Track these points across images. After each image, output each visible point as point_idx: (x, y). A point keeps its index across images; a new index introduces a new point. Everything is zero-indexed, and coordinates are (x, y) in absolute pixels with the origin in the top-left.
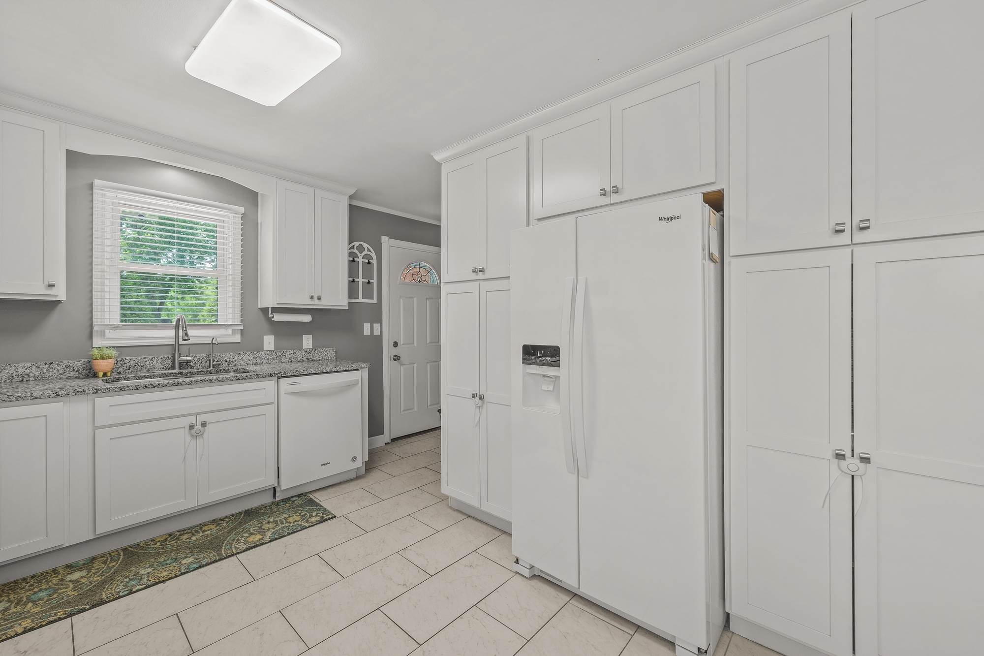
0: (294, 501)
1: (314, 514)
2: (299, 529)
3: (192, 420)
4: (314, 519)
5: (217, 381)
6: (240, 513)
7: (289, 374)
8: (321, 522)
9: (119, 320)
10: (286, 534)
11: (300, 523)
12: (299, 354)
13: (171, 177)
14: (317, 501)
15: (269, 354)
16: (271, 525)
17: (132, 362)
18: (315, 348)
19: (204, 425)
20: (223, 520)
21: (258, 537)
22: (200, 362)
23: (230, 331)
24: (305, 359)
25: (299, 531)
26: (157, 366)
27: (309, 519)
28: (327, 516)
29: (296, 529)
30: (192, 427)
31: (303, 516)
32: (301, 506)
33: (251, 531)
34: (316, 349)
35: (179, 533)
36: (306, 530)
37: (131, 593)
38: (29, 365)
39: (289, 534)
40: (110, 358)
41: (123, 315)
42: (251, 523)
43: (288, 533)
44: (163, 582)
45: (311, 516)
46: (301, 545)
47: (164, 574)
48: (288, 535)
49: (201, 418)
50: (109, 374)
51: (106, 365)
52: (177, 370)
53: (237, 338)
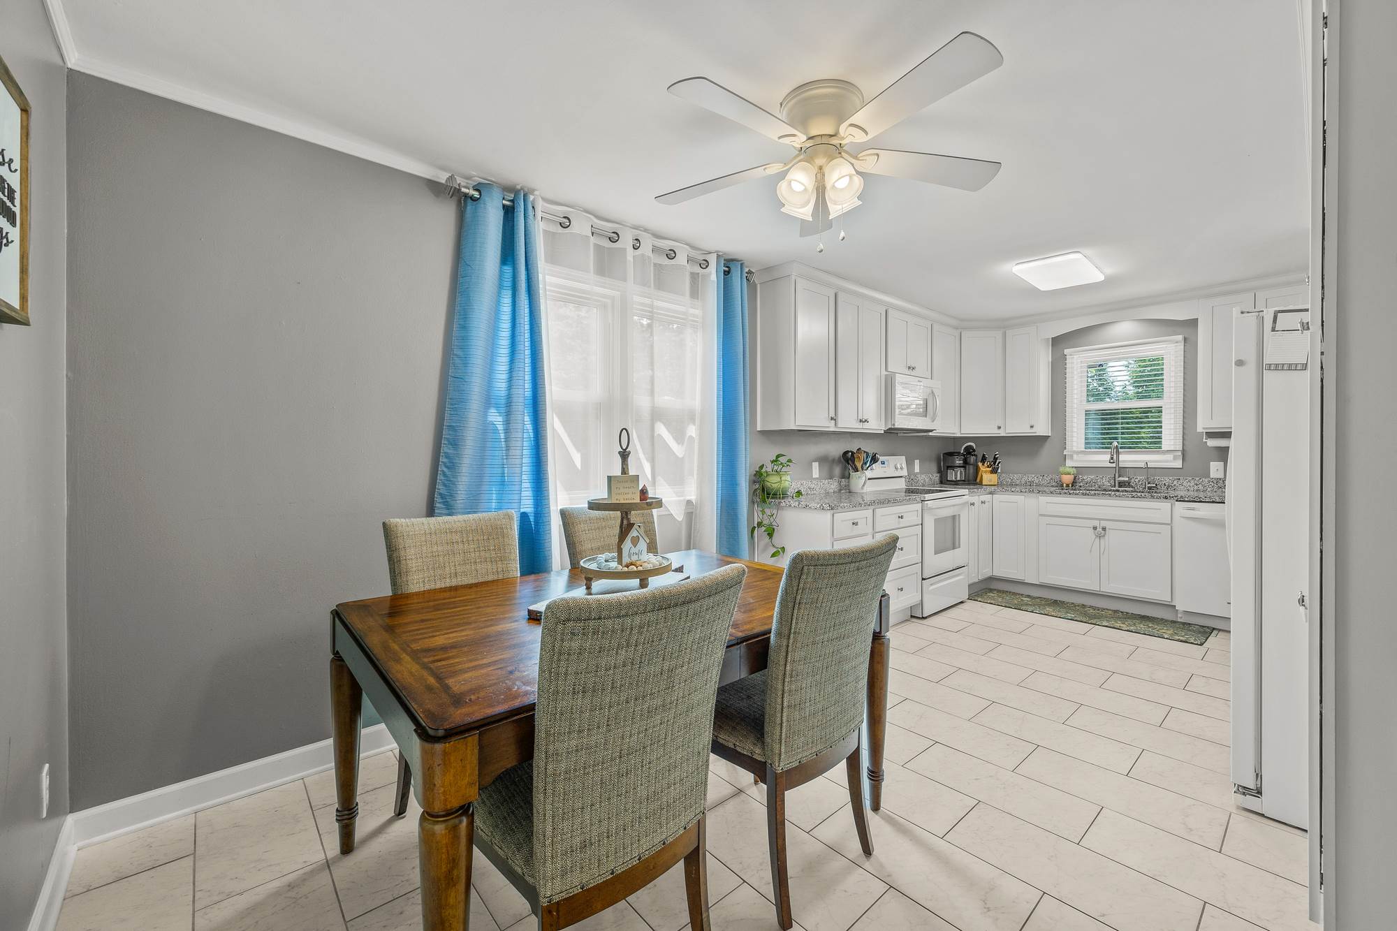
0: (1193, 627)
3: (1096, 523)
4: (1178, 638)
5: (1115, 496)
7: (1186, 499)
9: (1083, 446)
13: (1126, 329)
14: (1213, 635)
15: (1215, 482)
19: (1104, 529)
20: (1122, 613)
23: (1170, 457)
26: (1106, 483)
27: (1176, 636)
28: (1194, 641)
30: (1095, 528)
31: (1176, 633)
32: (1191, 630)
33: (1126, 622)
37: (1031, 612)
40: (1069, 474)
41: (1086, 443)
42: (1135, 620)
44: (1048, 615)
45: (1181, 636)
49: (1104, 524)
50: (1070, 485)
51: (1067, 479)
52: (1117, 488)
53: (1178, 464)
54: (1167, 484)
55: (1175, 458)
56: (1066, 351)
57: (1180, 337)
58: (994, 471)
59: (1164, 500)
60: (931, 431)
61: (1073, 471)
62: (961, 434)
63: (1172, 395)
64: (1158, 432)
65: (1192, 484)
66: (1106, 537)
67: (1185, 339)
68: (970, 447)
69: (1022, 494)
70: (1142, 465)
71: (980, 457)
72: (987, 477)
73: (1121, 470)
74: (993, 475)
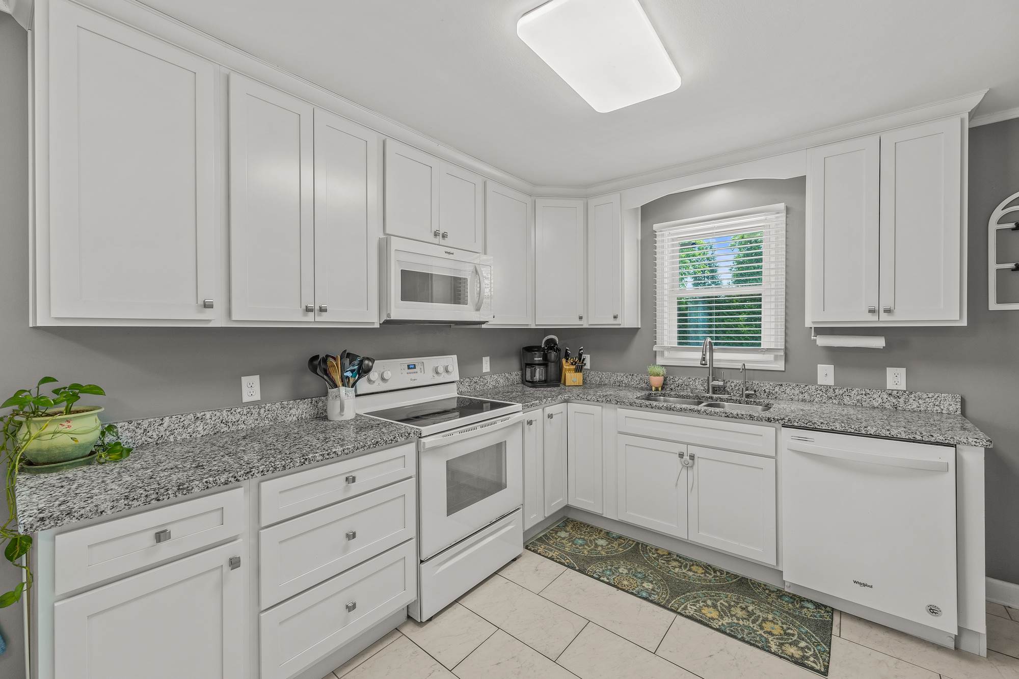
0: (804, 607)
1: (803, 644)
2: (760, 645)
3: (683, 448)
4: (792, 650)
5: (705, 413)
6: (736, 576)
7: (796, 424)
8: (796, 662)
9: (675, 341)
10: (740, 637)
11: (770, 639)
12: (875, 396)
13: (721, 196)
14: (835, 630)
15: (824, 391)
16: (740, 613)
17: (680, 380)
18: (910, 391)
19: (692, 457)
20: (715, 572)
21: (715, 614)
22: (737, 388)
23: (770, 357)
24: (887, 405)
25: (758, 647)
27: (787, 645)
28: (814, 662)
29: (756, 641)
30: (681, 455)
31: (786, 634)
32: (804, 620)
33: (718, 604)
34: (911, 393)
35: (675, 557)
36: (767, 654)
37: (598, 579)
38: (622, 374)
39: (742, 640)
40: (658, 375)
41: (679, 338)
42: (730, 594)
43: (742, 637)
44: (618, 588)
45: (795, 644)
46: (737, 665)
47: (625, 583)
48: (740, 640)
49: (692, 450)
50: (660, 389)
51: (656, 381)
52: (710, 394)
53: (780, 366)
54: (767, 391)
55: (776, 358)
56: (656, 227)
57: (782, 206)
58: (579, 369)
59: (767, 423)
60: (484, 323)
61: (662, 371)
62: (537, 325)
63: (773, 279)
64: (757, 326)
65: (797, 392)
66: (695, 467)
67: (788, 210)
68: (552, 340)
69: (598, 403)
70: (739, 366)
71: (563, 353)
72: (572, 377)
73: (716, 372)
74: (578, 374)
